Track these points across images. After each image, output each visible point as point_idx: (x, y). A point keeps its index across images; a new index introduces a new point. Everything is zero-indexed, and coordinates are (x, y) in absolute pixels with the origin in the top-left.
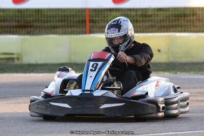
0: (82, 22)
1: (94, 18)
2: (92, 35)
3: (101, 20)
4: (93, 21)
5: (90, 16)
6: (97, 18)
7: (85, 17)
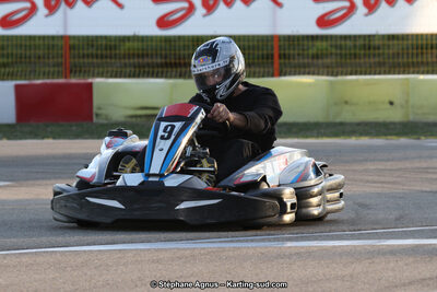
0: (267, 58)
1: (287, 52)
2: (283, 78)
3: (299, 55)
4: (284, 55)
5: (280, 46)
6: (292, 52)
7: (272, 49)
